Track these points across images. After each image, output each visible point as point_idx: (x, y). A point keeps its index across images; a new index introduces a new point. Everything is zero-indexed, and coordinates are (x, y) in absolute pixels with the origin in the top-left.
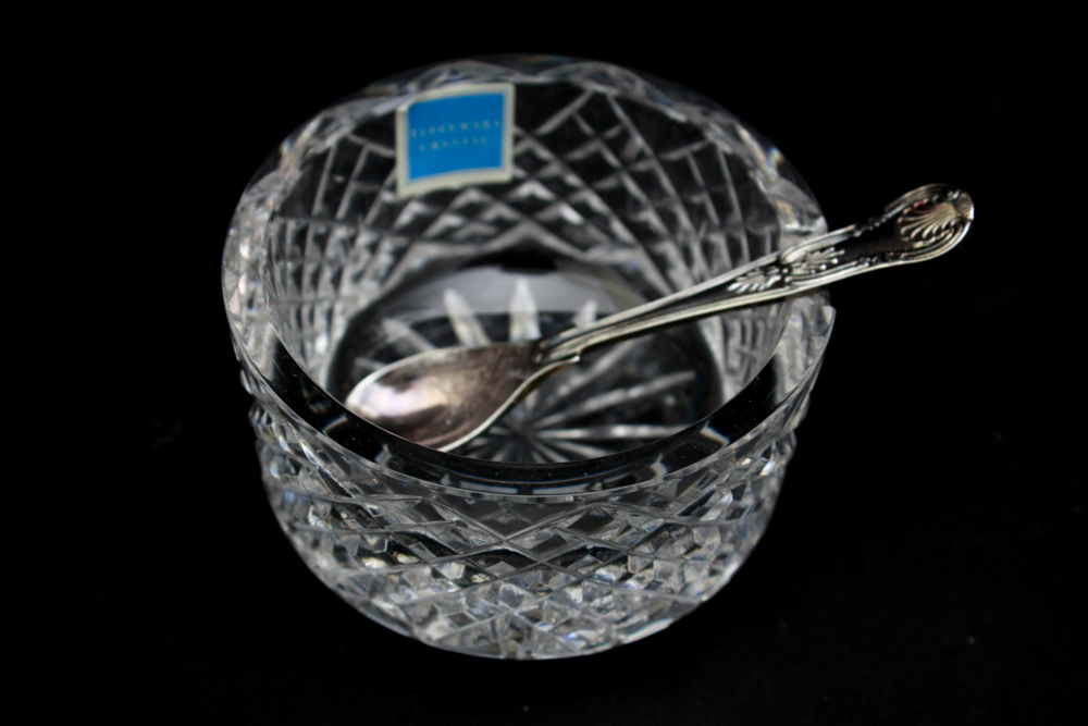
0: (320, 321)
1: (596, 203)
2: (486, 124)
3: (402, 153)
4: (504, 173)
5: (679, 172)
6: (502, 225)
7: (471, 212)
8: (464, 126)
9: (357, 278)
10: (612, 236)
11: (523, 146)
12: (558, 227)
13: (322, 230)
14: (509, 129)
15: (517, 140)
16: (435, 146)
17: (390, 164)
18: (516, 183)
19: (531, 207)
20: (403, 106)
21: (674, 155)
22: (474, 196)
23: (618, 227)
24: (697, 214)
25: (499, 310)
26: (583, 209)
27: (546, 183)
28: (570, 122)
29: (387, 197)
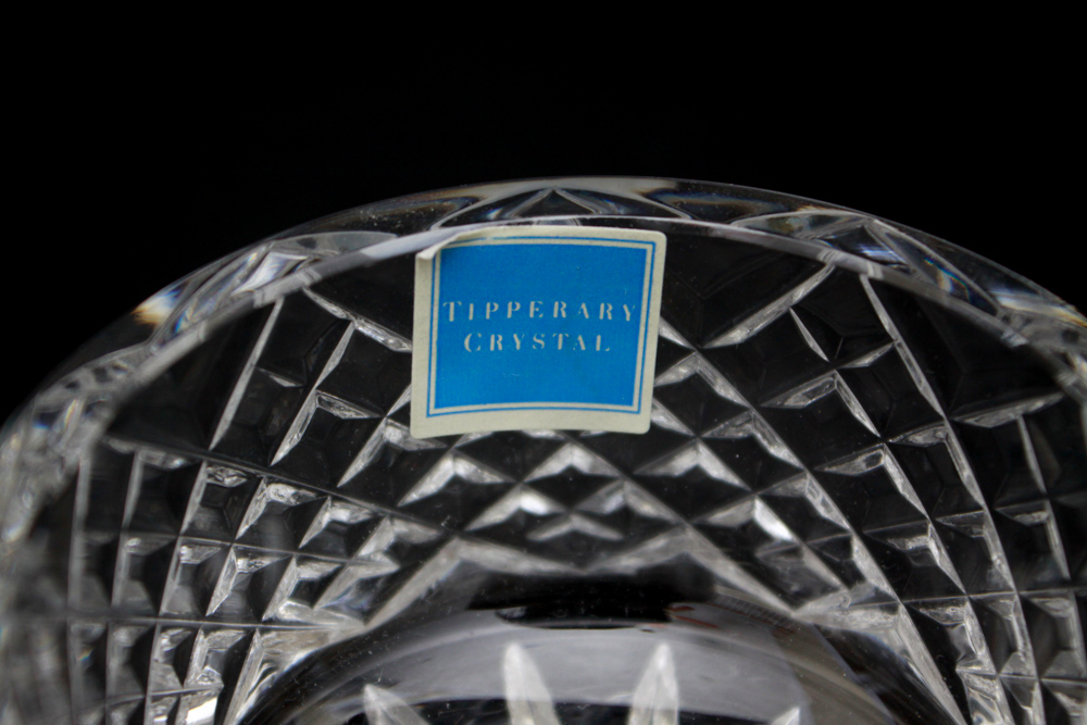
0: (203, 673)
1: (822, 504)
2: (605, 311)
3: (422, 348)
4: (639, 417)
5: (996, 456)
6: (631, 526)
7: (571, 489)
8: (559, 310)
9: (310, 592)
10: (851, 577)
11: (680, 372)
12: (743, 543)
13: (230, 479)
14: (655, 328)
15: (667, 355)
16: (496, 342)
17: (400, 367)
18: (660, 442)
19: (694, 496)
20: (429, 243)
21: (989, 420)
22: (576, 458)
23: (862, 558)
24: (1025, 548)
25: (615, 699)
26: (796, 512)
27: (721, 449)
28: (783, 324)
29: (391, 433)
